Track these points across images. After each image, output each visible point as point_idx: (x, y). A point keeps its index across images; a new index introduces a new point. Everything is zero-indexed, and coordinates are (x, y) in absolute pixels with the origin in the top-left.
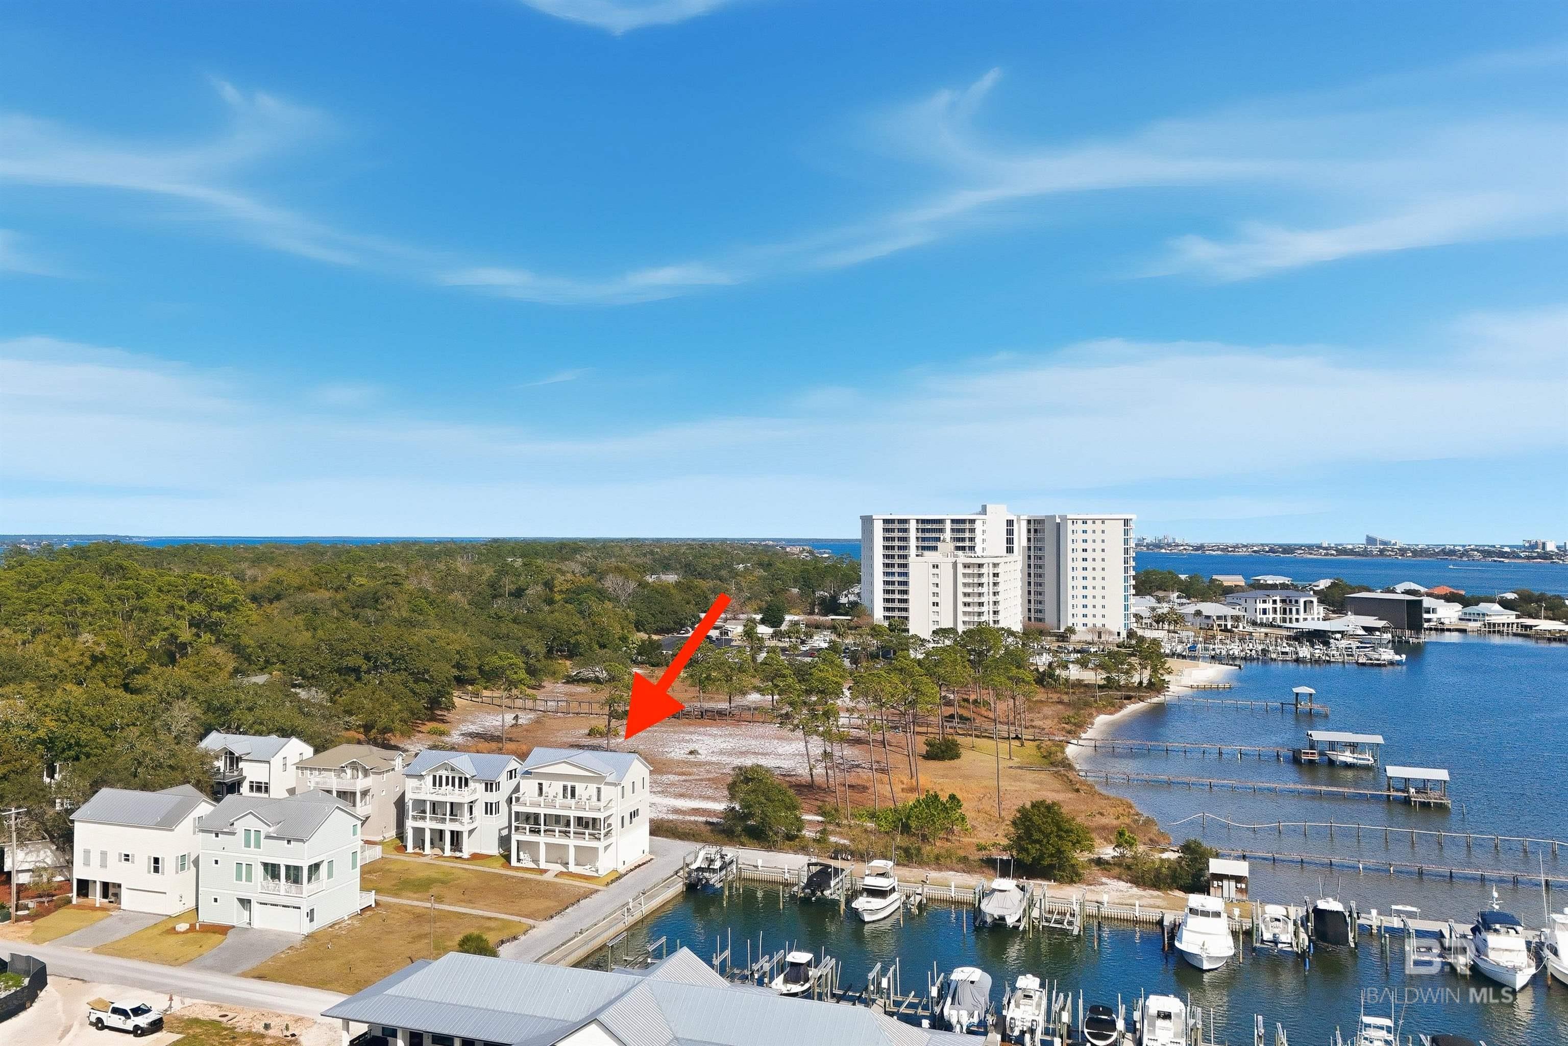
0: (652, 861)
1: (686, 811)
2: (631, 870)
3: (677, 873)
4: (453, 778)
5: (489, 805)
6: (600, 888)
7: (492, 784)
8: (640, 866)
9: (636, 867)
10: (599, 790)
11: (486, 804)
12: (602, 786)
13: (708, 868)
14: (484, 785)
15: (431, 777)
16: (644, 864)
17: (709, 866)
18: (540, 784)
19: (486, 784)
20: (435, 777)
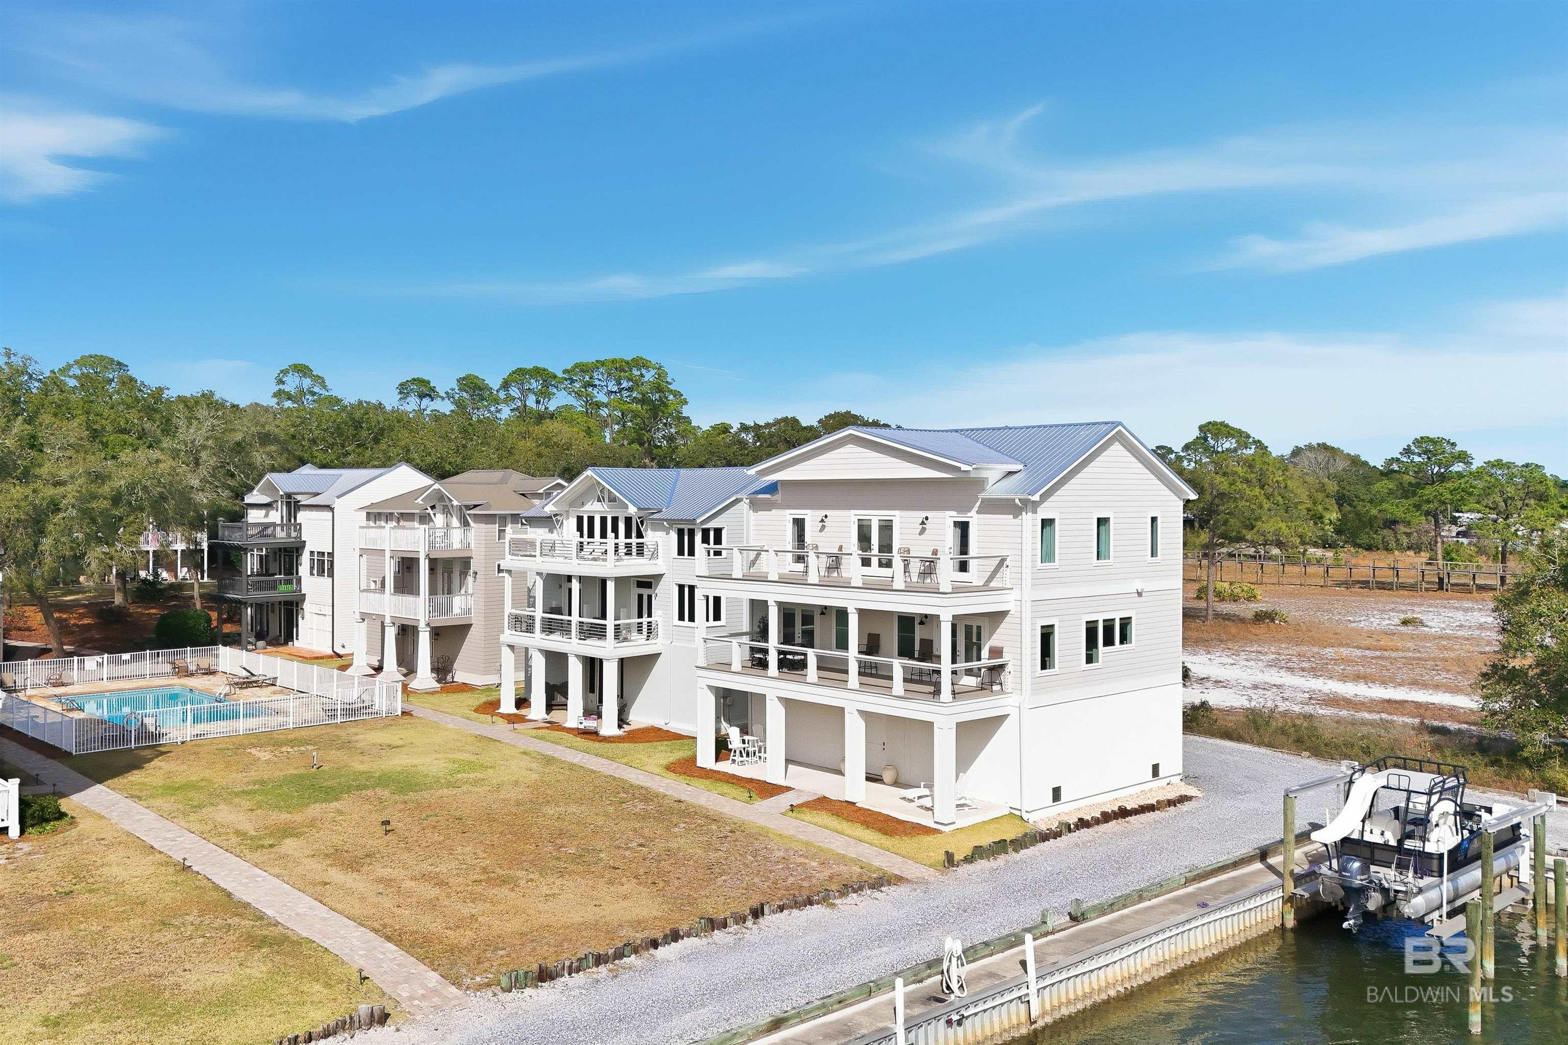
0: (1186, 807)
1: (1363, 704)
2: (1083, 824)
3: (1263, 855)
4: (615, 520)
5: (686, 590)
6: (911, 870)
7: (692, 533)
8: (1123, 813)
9: (1107, 817)
10: (963, 527)
11: (681, 587)
12: (974, 519)
13: (1399, 848)
14: (674, 536)
15: (573, 522)
16: (1150, 808)
17: (1400, 842)
18: (799, 524)
19: (680, 533)
20: (580, 520)
